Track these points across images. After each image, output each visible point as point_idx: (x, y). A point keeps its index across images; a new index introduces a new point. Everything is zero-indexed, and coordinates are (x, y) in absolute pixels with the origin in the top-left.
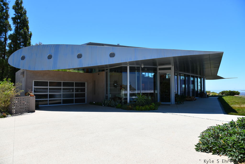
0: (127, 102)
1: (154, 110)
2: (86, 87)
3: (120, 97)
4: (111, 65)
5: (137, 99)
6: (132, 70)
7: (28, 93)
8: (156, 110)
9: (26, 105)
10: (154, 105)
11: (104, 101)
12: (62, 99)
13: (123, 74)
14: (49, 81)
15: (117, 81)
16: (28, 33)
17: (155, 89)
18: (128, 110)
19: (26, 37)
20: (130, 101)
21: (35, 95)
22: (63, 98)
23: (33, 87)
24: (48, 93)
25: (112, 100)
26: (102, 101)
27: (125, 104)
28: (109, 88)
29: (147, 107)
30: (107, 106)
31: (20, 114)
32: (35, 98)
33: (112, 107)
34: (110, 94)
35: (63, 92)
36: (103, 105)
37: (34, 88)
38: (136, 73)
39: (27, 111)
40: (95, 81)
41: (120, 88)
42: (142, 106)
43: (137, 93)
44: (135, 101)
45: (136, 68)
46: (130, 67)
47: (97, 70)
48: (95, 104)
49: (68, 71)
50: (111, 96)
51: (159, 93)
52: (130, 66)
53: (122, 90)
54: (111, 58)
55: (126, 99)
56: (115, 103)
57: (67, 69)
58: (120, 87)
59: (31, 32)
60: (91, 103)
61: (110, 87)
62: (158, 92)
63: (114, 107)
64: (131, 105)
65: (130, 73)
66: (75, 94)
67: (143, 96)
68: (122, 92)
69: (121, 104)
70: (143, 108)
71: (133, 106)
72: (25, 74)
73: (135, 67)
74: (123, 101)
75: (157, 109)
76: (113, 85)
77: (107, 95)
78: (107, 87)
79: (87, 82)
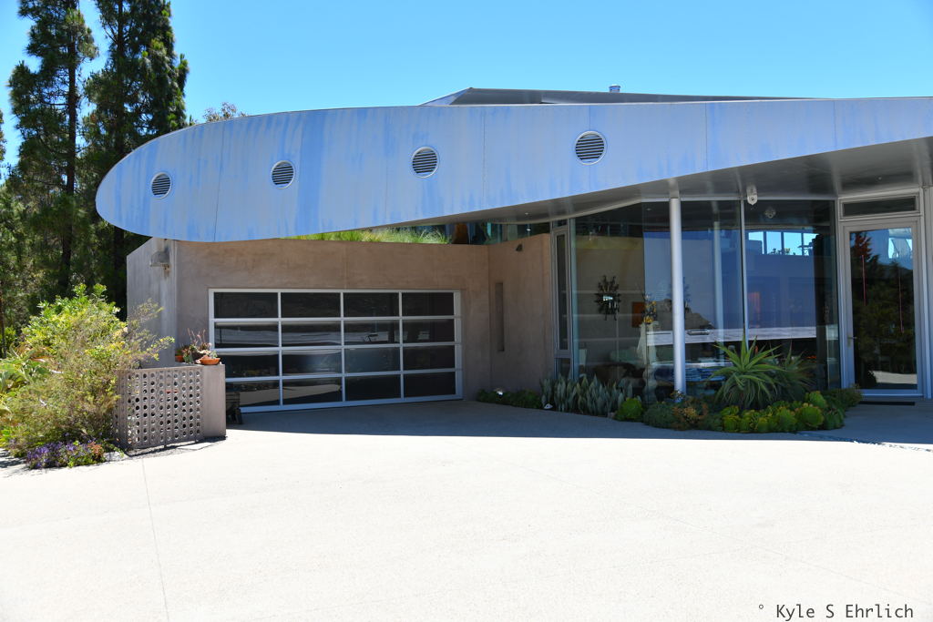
0: (672, 388)
1: (823, 427)
2: (459, 314)
3: (632, 362)
4: (580, 202)
5: (727, 376)
6: (696, 218)
7: (193, 349)
8: (835, 428)
9: (184, 404)
10: (824, 401)
11: (553, 385)
12: (347, 379)
13: (650, 243)
14: (279, 291)
15: (613, 282)
16: (170, 63)
17: (824, 315)
18: (680, 429)
19: (161, 81)
20: (690, 385)
21: (223, 359)
22: (347, 371)
23: (212, 320)
24: (281, 350)
25: (595, 377)
26: (542, 386)
27: (660, 398)
28: (573, 316)
29: (785, 412)
30: (568, 410)
31: (162, 447)
32: (223, 374)
33: (594, 413)
34: (581, 346)
35: (346, 343)
36: (548, 406)
37: (217, 327)
38: (717, 233)
39: (191, 432)
40: (500, 285)
41: (630, 315)
42: (756, 406)
43: (721, 340)
44: (716, 386)
45: (715, 209)
46: (684, 206)
47: (511, 229)
48: (503, 401)
49: (366, 237)
50: (587, 360)
51: (849, 338)
52: (682, 200)
53: (643, 326)
54: (586, 163)
55: (669, 373)
56: (611, 394)
57: (363, 230)
58: (633, 313)
59: (182, 57)
60: (485, 397)
61: (579, 312)
62: (841, 331)
63: (604, 414)
64: (692, 402)
65: (684, 237)
66: (405, 350)
67: (762, 355)
68: (642, 338)
69: (642, 398)
70: (762, 420)
71: (704, 406)
72: (173, 261)
73: (709, 202)
74: (652, 383)
75: (838, 422)
76: (597, 301)
77: (564, 354)
78: (566, 313)
79: (463, 290)
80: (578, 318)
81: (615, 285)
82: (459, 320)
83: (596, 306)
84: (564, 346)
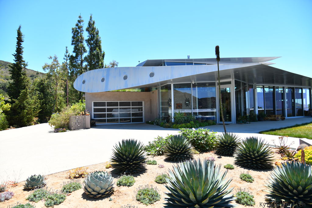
2: (144, 106)
9: (82, 122)
14: (106, 102)
22: (120, 117)
23: (93, 107)
24: (106, 113)
26: (154, 121)
28: (160, 106)
31: (77, 129)
32: (90, 117)
35: (120, 112)
36: (154, 124)
39: (83, 127)
40: (151, 100)
51: (218, 111)
52: (173, 84)
54: (151, 78)
60: (147, 123)
63: (159, 125)
66: (132, 113)
68: (169, 111)
79: (144, 101)
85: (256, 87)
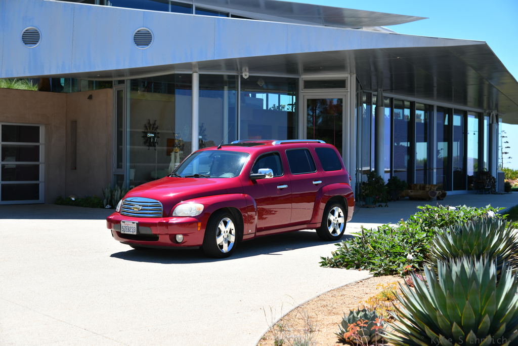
2: (44, 142)
11: (112, 192)
15: (154, 124)
26: (104, 193)
28: (127, 147)
34: (131, 167)
36: (108, 207)
38: (226, 92)
40: (76, 122)
41: (165, 148)
45: (226, 79)
46: (201, 77)
48: (76, 204)
52: (201, 73)
53: (173, 154)
54: (140, 48)
58: (168, 146)
60: (62, 201)
61: (132, 144)
68: (172, 161)
76: (143, 137)
77: (120, 171)
78: (121, 145)
79: (47, 125)
80: (130, 148)
81: (156, 126)
82: (43, 146)
83: (142, 140)
84: (119, 166)
85: (382, 102)
